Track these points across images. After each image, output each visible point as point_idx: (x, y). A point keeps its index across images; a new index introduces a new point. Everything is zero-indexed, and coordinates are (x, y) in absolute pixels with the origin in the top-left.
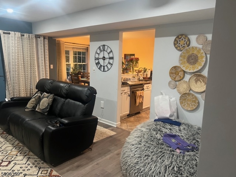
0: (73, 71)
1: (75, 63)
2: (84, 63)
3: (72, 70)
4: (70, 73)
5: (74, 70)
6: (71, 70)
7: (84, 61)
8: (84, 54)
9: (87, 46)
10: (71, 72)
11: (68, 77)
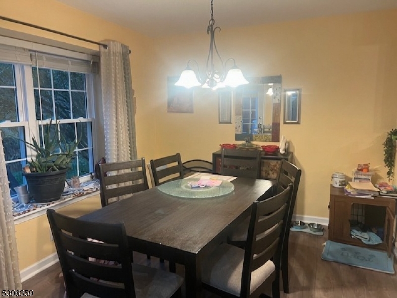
0: (38, 157)
1: (47, 121)
2: (81, 119)
3: (35, 153)
4: (28, 171)
5: (42, 153)
6: (31, 154)
7: (80, 111)
8: (79, 80)
9: (95, 48)
10: (32, 166)
11: (19, 189)
